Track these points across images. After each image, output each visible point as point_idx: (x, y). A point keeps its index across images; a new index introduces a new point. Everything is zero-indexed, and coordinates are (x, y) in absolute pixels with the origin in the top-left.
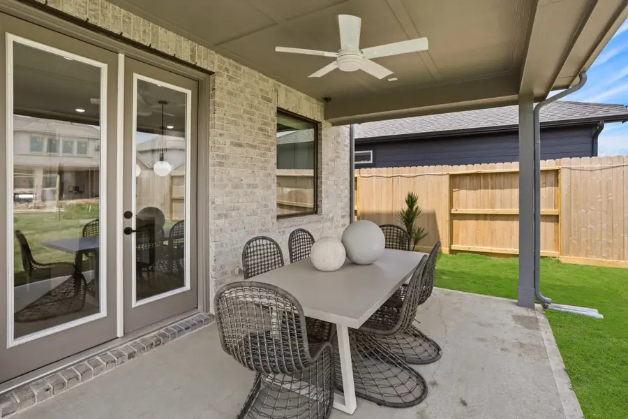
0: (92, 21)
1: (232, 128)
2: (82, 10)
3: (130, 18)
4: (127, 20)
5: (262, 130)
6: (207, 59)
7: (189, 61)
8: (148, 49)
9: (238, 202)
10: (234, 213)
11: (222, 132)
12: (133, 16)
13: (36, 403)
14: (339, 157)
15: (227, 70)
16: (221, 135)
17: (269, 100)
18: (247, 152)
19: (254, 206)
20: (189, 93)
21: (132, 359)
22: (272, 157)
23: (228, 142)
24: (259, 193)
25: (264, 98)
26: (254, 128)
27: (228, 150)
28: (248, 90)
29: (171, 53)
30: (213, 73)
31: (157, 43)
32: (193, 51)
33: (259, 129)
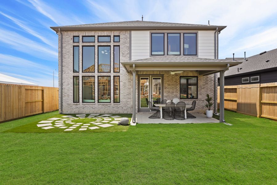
3: (150, 72)
8: (153, 74)
11: (166, 83)
14: (207, 84)
18: (171, 86)
25: (176, 75)
26: (173, 82)
27: (167, 86)
29: (156, 74)
32: (160, 72)
33: (175, 81)
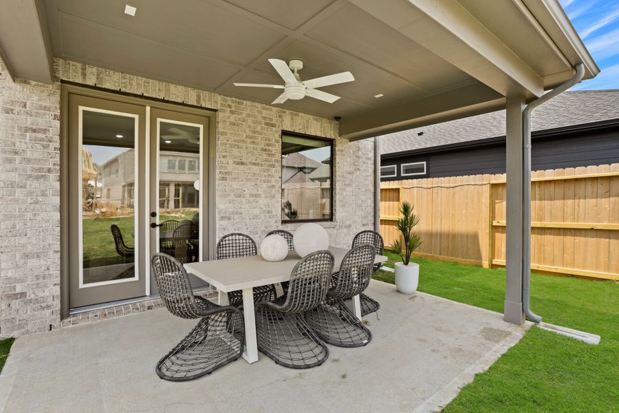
0: (123, 90)
1: (235, 150)
2: (117, 85)
3: (149, 83)
4: (146, 85)
5: (265, 150)
6: (210, 100)
7: (195, 104)
8: (163, 101)
9: (241, 208)
10: (236, 217)
11: (225, 154)
12: (151, 81)
13: (90, 322)
14: (358, 169)
15: (230, 106)
16: (224, 157)
17: (273, 125)
18: (250, 169)
19: (257, 211)
20: (201, 127)
21: (150, 310)
22: (276, 171)
23: (231, 161)
24: (262, 201)
25: (267, 124)
26: (257, 149)
27: (230, 167)
28: (250, 120)
29: (180, 101)
30: (217, 110)
31: (169, 96)
32: (198, 96)
33: (263, 150)
